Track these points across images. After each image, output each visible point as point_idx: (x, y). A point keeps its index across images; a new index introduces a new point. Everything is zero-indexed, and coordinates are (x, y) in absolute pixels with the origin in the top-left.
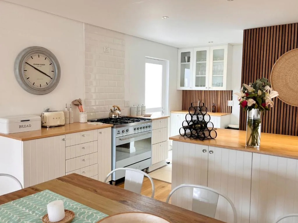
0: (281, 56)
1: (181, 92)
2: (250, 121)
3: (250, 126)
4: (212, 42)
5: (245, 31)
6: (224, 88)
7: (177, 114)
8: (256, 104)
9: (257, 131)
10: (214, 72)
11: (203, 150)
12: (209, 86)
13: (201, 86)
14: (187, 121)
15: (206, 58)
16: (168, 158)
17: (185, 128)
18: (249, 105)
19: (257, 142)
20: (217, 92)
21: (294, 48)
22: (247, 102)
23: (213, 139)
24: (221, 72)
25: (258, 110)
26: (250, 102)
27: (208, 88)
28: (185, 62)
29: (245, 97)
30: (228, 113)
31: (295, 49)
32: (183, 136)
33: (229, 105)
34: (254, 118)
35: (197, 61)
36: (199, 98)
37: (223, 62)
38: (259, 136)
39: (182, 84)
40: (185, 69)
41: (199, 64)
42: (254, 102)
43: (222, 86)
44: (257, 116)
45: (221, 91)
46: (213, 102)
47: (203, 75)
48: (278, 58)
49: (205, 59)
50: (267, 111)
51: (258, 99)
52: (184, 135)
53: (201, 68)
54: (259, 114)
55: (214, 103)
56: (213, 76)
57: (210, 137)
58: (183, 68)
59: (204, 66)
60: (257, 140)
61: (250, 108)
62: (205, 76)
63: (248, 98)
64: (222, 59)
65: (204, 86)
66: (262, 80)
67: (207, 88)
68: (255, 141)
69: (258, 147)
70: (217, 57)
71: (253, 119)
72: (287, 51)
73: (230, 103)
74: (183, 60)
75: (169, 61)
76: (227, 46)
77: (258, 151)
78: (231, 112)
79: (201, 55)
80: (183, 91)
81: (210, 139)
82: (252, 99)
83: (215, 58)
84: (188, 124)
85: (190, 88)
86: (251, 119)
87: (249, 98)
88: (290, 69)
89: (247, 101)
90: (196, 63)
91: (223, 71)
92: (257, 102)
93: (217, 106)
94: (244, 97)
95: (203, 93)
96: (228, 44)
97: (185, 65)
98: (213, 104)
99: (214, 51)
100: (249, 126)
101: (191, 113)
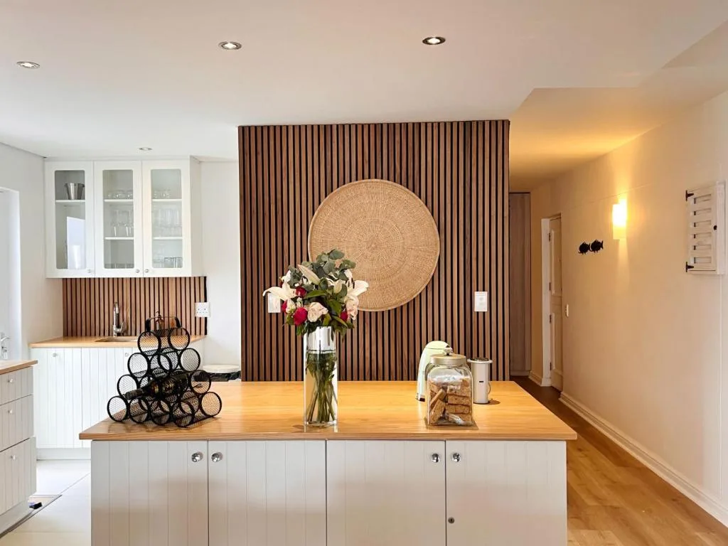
0: (326, 196)
1: (60, 285)
2: (312, 358)
3: (313, 371)
4: (150, 149)
5: (243, 130)
6: (186, 271)
7: (53, 351)
8: (328, 315)
9: (330, 383)
10: (157, 228)
11: (194, 456)
12: (144, 266)
13: (121, 266)
14: (132, 375)
15: (132, 191)
16: (35, 491)
17: (126, 398)
18: (313, 318)
19: (331, 411)
20: (165, 281)
21: (351, 181)
22: (307, 313)
23: (212, 416)
24: (173, 229)
25: (329, 330)
26: (313, 310)
27: (141, 271)
28: (70, 198)
29: (299, 299)
30: (198, 337)
31: (352, 183)
32: (120, 421)
33: (198, 315)
34: (320, 351)
35: (104, 199)
36: (116, 300)
37: (180, 203)
38: (335, 396)
39: (62, 262)
40: (69, 219)
41: (111, 204)
42: (325, 311)
43: (180, 266)
44: (329, 344)
45: (176, 278)
46: (157, 310)
47: (127, 237)
48: (320, 203)
49: (128, 193)
50: (349, 331)
51: (330, 302)
52: (126, 418)
53: (118, 216)
54: (333, 339)
55: (159, 312)
56: (154, 240)
57: (203, 412)
58: (63, 214)
59: (128, 211)
60: (330, 405)
61: (312, 327)
62: (131, 238)
63: (307, 301)
64: (178, 195)
65: (131, 266)
66: (331, 255)
67: (138, 271)
68: (328, 408)
69: (335, 422)
70: (163, 188)
71: (318, 353)
72: (338, 187)
73: (201, 310)
74: (62, 192)
75: (18, 192)
76: (188, 162)
77: (336, 433)
78: (206, 333)
79: (117, 182)
80: (65, 280)
81: (205, 419)
82: (318, 304)
83: (157, 192)
84: (138, 384)
85: (90, 271)
86: (314, 352)
87: (310, 300)
88: (345, 227)
89: (306, 308)
90: (104, 203)
91: (180, 226)
92: (330, 311)
93: (166, 319)
94: (297, 298)
95: (127, 285)
96: (189, 157)
97: (66, 205)
98: (157, 315)
99: (154, 173)
100: (311, 372)
101: (143, 350)
